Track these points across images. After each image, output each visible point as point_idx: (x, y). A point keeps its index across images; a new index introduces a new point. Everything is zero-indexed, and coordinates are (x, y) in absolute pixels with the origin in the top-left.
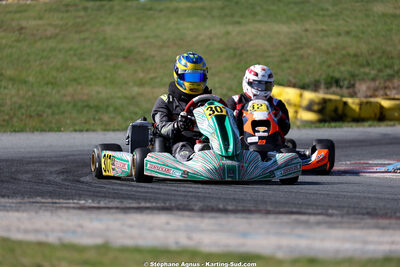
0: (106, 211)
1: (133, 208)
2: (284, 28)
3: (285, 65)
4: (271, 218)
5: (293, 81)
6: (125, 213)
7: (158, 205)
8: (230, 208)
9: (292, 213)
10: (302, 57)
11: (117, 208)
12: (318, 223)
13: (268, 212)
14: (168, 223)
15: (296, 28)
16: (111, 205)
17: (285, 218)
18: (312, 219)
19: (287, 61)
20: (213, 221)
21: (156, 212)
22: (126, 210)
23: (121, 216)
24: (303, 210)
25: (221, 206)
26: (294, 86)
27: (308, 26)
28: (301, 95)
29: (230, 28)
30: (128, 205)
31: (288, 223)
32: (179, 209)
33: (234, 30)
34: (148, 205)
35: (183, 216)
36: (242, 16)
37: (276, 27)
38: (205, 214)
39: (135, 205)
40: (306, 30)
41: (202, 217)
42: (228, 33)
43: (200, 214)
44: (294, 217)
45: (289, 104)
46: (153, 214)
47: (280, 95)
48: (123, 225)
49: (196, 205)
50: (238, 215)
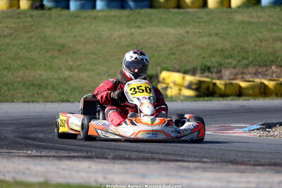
0: (46, 158)
1: (65, 157)
2: (172, 31)
3: (173, 57)
4: (163, 164)
5: (177, 68)
6: (60, 160)
7: (83, 154)
8: (133, 157)
9: (177, 161)
10: (184, 51)
11: (54, 156)
12: (196, 168)
13: (161, 160)
14: (90, 168)
15: (180, 30)
16: (50, 154)
17: (172, 164)
18: (192, 165)
19: (174, 54)
20: (121, 166)
21: (81, 159)
22: (60, 158)
23: (57, 162)
24: (185, 159)
25: (127, 156)
26: (178, 71)
27: (188, 29)
28: (184, 78)
29: (133, 30)
30: (62, 155)
31: (174, 168)
32: (97, 158)
33: (136, 32)
34: (76, 154)
35: (100, 162)
36: (142, 22)
37: (167, 30)
38: (116, 161)
39: (66, 155)
40: (187, 32)
41: (114, 163)
42: (132, 34)
43: (112, 161)
44: (179, 163)
45: (175, 84)
46: (79, 160)
47: (169, 77)
48: (58, 168)
49: (109, 155)
50: (140, 162)
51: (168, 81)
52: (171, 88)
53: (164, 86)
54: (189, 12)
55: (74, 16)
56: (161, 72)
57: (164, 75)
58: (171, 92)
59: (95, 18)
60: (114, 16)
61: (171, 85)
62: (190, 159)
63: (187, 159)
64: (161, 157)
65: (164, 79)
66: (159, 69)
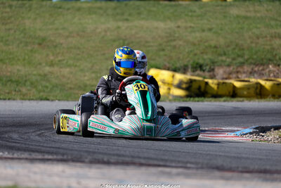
0: (17, 161)
1: (39, 159)
2: (161, 25)
3: (162, 53)
4: (143, 169)
5: (168, 65)
6: (32, 163)
7: (58, 157)
8: (112, 161)
9: (159, 166)
10: (175, 47)
11: (26, 159)
12: (178, 174)
13: (141, 165)
14: (63, 172)
15: (171, 25)
16: (23, 156)
18: (174, 171)
19: (163, 50)
20: (98, 171)
21: (55, 162)
22: (32, 160)
23: (28, 165)
24: (168, 164)
25: (105, 159)
26: (168, 69)
27: (180, 24)
28: (173, 76)
29: (120, 24)
30: (35, 157)
31: (154, 173)
32: (73, 161)
33: (124, 25)
34: (50, 157)
35: (76, 166)
36: (130, 15)
37: (156, 24)
38: (93, 165)
39: (40, 157)
40: (179, 27)
41: (90, 167)
42: (119, 27)
43: (89, 165)
44: (160, 169)
45: (163, 82)
46: (53, 164)
47: (157, 75)
48: (30, 171)
49: (86, 158)
50: (119, 167)
54: (180, 5)
55: (56, 7)
56: (149, 70)
57: (152, 72)
59: (79, 9)
60: (100, 8)
61: (160, 83)
62: (174, 164)
63: (171, 164)
64: (143, 161)
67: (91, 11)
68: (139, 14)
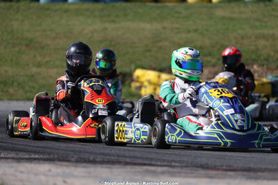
0: (5, 160)
1: (26, 159)
2: (148, 26)
3: (148, 54)
4: (129, 168)
5: (154, 66)
6: (19, 162)
7: (45, 157)
8: (98, 160)
9: (145, 165)
10: (160, 48)
11: (13, 158)
12: (163, 173)
13: (127, 164)
14: (50, 171)
15: (157, 26)
16: (9, 156)
17: (138, 168)
18: (159, 169)
19: (149, 51)
20: (84, 170)
21: (41, 162)
22: (19, 160)
23: (15, 164)
24: (153, 163)
25: (91, 158)
26: (154, 69)
27: (165, 24)
28: (159, 77)
29: (107, 25)
30: (22, 157)
31: (140, 172)
32: (59, 160)
33: (110, 26)
34: (37, 156)
35: (62, 165)
36: (117, 16)
37: (142, 25)
38: (78, 165)
39: (26, 157)
40: (164, 28)
41: (76, 166)
42: (105, 29)
43: (75, 164)
44: (145, 167)
45: (150, 82)
46: (39, 163)
47: (143, 76)
48: (16, 171)
49: (73, 157)
50: (104, 166)
51: (143, 79)
52: (145, 87)
53: (138, 84)
54: (167, 6)
55: (43, 8)
56: (135, 70)
57: (138, 73)
58: (146, 91)
59: (66, 11)
60: (87, 10)
61: (146, 84)
62: (159, 163)
63: (156, 163)
64: (128, 160)
65: (138, 77)
66: (133, 66)
67: (78, 13)
68: (126, 15)
